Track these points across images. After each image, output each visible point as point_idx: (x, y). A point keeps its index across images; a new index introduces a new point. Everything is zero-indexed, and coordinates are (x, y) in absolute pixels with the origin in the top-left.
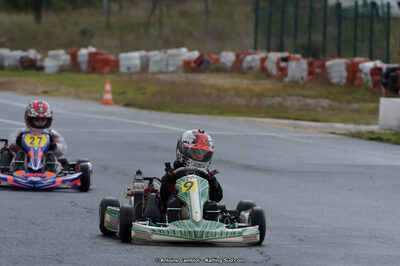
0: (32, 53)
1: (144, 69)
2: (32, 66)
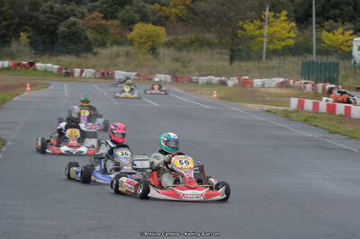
0: (223, 78)
1: (263, 85)
2: (223, 83)
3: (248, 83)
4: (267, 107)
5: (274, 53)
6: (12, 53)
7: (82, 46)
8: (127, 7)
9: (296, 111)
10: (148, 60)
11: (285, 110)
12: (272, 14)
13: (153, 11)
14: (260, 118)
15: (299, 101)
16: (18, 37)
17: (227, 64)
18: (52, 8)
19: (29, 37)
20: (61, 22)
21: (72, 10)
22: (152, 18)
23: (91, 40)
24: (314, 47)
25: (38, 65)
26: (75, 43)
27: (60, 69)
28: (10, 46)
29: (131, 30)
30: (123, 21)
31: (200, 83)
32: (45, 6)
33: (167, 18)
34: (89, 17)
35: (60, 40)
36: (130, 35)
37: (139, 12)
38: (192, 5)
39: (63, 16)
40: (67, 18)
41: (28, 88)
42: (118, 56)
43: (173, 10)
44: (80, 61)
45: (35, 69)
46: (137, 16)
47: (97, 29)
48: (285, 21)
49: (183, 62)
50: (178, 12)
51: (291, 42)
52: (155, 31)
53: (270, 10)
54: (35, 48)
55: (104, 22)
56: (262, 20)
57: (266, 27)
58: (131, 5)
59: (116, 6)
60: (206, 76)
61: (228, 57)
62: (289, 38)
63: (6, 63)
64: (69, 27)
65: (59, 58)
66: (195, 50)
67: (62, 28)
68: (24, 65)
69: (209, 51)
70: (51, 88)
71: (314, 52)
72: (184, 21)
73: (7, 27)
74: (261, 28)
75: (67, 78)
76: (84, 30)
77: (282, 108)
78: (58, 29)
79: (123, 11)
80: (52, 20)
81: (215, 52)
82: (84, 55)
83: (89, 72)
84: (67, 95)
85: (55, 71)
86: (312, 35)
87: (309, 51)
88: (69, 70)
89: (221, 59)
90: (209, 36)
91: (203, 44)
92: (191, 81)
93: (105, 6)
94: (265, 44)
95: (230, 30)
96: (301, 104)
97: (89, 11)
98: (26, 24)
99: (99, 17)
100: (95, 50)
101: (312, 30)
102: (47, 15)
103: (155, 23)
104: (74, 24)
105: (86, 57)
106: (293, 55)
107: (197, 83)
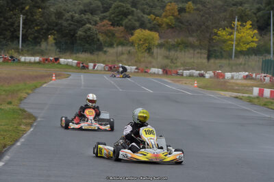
0: (202, 72)
1: (232, 78)
2: (202, 76)
3: (222, 75)
4: (235, 94)
5: (240, 53)
6: (42, 51)
7: (95, 46)
8: (130, 17)
9: (258, 98)
10: (145, 57)
11: (249, 97)
12: (240, 23)
13: (149, 20)
14: (230, 102)
15: (260, 90)
16: (46, 39)
17: (205, 61)
18: (72, 17)
19: (55, 39)
20: (79, 27)
21: (88, 19)
22: (149, 25)
23: (102, 42)
24: (272, 49)
25: (62, 60)
26: (90, 44)
27: (78, 64)
28: (40, 46)
29: (132, 34)
30: (126, 27)
31: (185, 75)
32: (67, 16)
33: (160, 25)
34: (101, 24)
35: (79, 42)
36: (132, 38)
37: (138, 20)
38: (179, 17)
39: (81, 23)
40: (84, 24)
41: (54, 78)
42: (122, 54)
43: (165, 19)
44: (93, 57)
45: (59, 63)
46: (137, 24)
47: (106, 33)
48: (250, 29)
49: (172, 60)
50: (168, 21)
51: (254, 45)
52: (150, 35)
53: (238, 21)
54: (59, 47)
55: (112, 28)
56: (232, 28)
57: (235, 33)
58: (133, 15)
59: (121, 16)
60: (188, 70)
61: (206, 56)
62: (252, 42)
63: (37, 59)
64: (85, 32)
65: (78, 55)
66: (181, 50)
67: (80, 33)
68: (51, 60)
69: (192, 51)
70: (71, 77)
71: (272, 52)
72: (173, 28)
73: (38, 31)
74: (231, 34)
75: (84, 71)
76: (96, 34)
77: (247, 95)
78: (77, 33)
79: (127, 20)
80: (72, 26)
81: (196, 52)
82: (97, 53)
83: (100, 66)
84: (83, 83)
85: (74, 65)
86: (270, 40)
87: (268, 52)
88: (84, 65)
89: (201, 58)
90: (191, 39)
91: (186, 46)
92: (177, 74)
93: (113, 15)
94: (234, 46)
95: (208, 35)
96: (261, 92)
97: (100, 19)
98: (53, 29)
99: (108, 24)
100: (105, 49)
101: (270, 36)
102: (69, 22)
103: (151, 29)
104: (89, 29)
105: (98, 55)
106: (256, 55)
107: (182, 75)
